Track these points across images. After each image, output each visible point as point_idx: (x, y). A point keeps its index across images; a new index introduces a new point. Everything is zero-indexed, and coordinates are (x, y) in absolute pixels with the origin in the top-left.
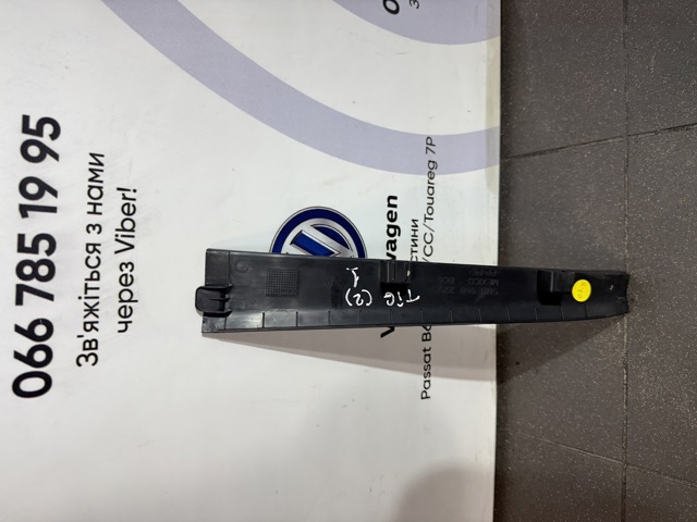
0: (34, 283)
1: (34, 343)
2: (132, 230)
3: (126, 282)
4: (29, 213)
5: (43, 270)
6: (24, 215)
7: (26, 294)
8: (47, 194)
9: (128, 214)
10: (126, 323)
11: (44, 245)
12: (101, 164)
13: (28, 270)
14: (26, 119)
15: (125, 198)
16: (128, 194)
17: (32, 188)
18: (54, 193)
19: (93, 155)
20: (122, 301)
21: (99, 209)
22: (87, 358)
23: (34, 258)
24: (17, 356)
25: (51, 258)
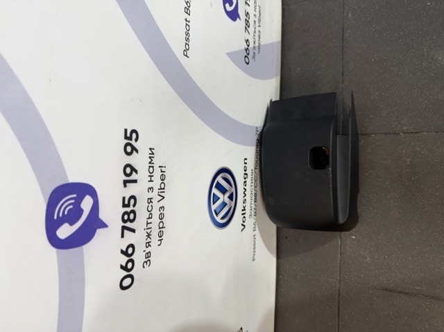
0: (128, 224)
1: (127, 259)
2: (164, 189)
3: (161, 217)
4: (127, 184)
5: (132, 216)
6: (125, 186)
7: (125, 231)
8: (134, 173)
9: (163, 180)
10: (161, 240)
11: (132, 201)
12: (153, 154)
13: (126, 217)
14: (126, 130)
15: (162, 171)
16: (163, 169)
17: (128, 170)
18: (136, 172)
19: (150, 149)
20: (160, 228)
21: (153, 178)
22: (146, 262)
23: (128, 210)
24: (122, 267)
25: (135, 209)
